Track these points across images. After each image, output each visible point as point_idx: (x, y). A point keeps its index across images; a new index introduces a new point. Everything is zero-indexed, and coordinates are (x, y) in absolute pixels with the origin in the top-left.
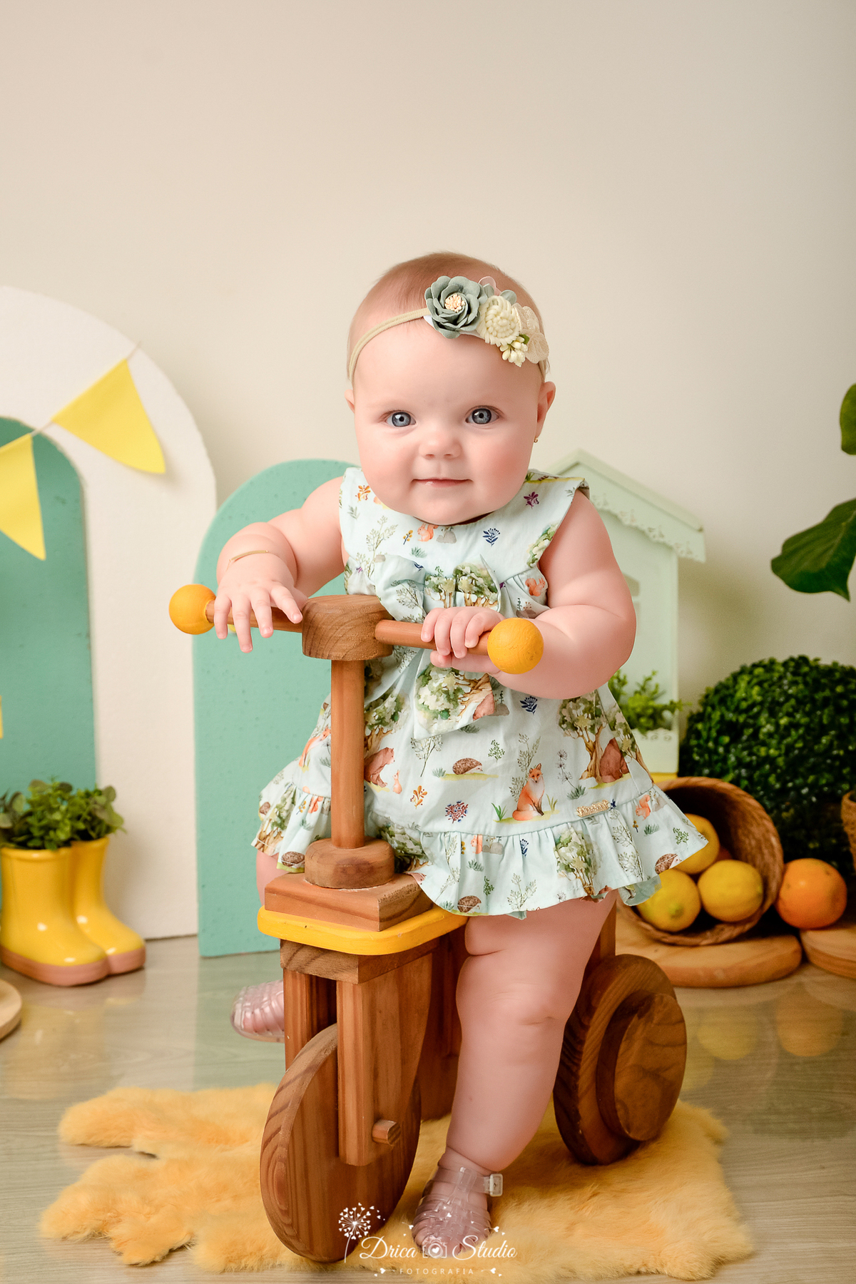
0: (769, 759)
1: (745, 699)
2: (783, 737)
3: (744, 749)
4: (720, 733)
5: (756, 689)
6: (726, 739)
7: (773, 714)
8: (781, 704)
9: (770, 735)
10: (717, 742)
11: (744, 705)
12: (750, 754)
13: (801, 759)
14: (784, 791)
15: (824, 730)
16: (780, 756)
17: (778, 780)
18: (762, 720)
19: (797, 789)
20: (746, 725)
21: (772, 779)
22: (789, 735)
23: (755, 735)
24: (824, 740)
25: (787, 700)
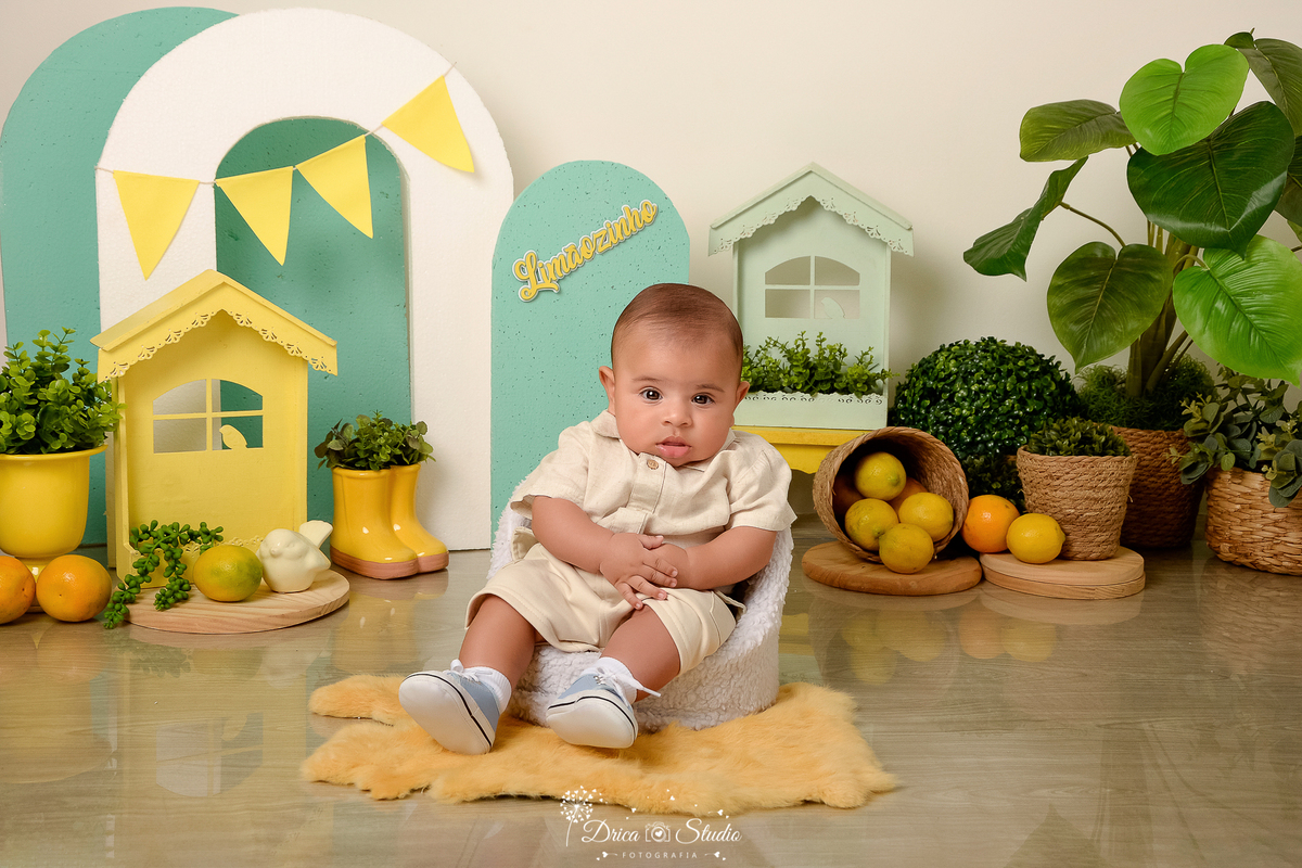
0: (964, 419)
1: (943, 370)
2: (974, 401)
3: (941, 410)
4: (922, 398)
5: (953, 362)
6: (928, 402)
7: (965, 381)
8: (973, 374)
9: (964, 399)
10: (919, 405)
11: (943, 374)
12: (947, 414)
13: (988, 418)
14: (973, 443)
15: (1007, 395)
16: (971, 415)
17: (969, 433)
18: (957, 386)
19: (984, 442)
20: (943, 391)
21: (964, 434)
22: (979, 399)
23: (951, 400)
24: (1007, 402)
25: (977, 371)
